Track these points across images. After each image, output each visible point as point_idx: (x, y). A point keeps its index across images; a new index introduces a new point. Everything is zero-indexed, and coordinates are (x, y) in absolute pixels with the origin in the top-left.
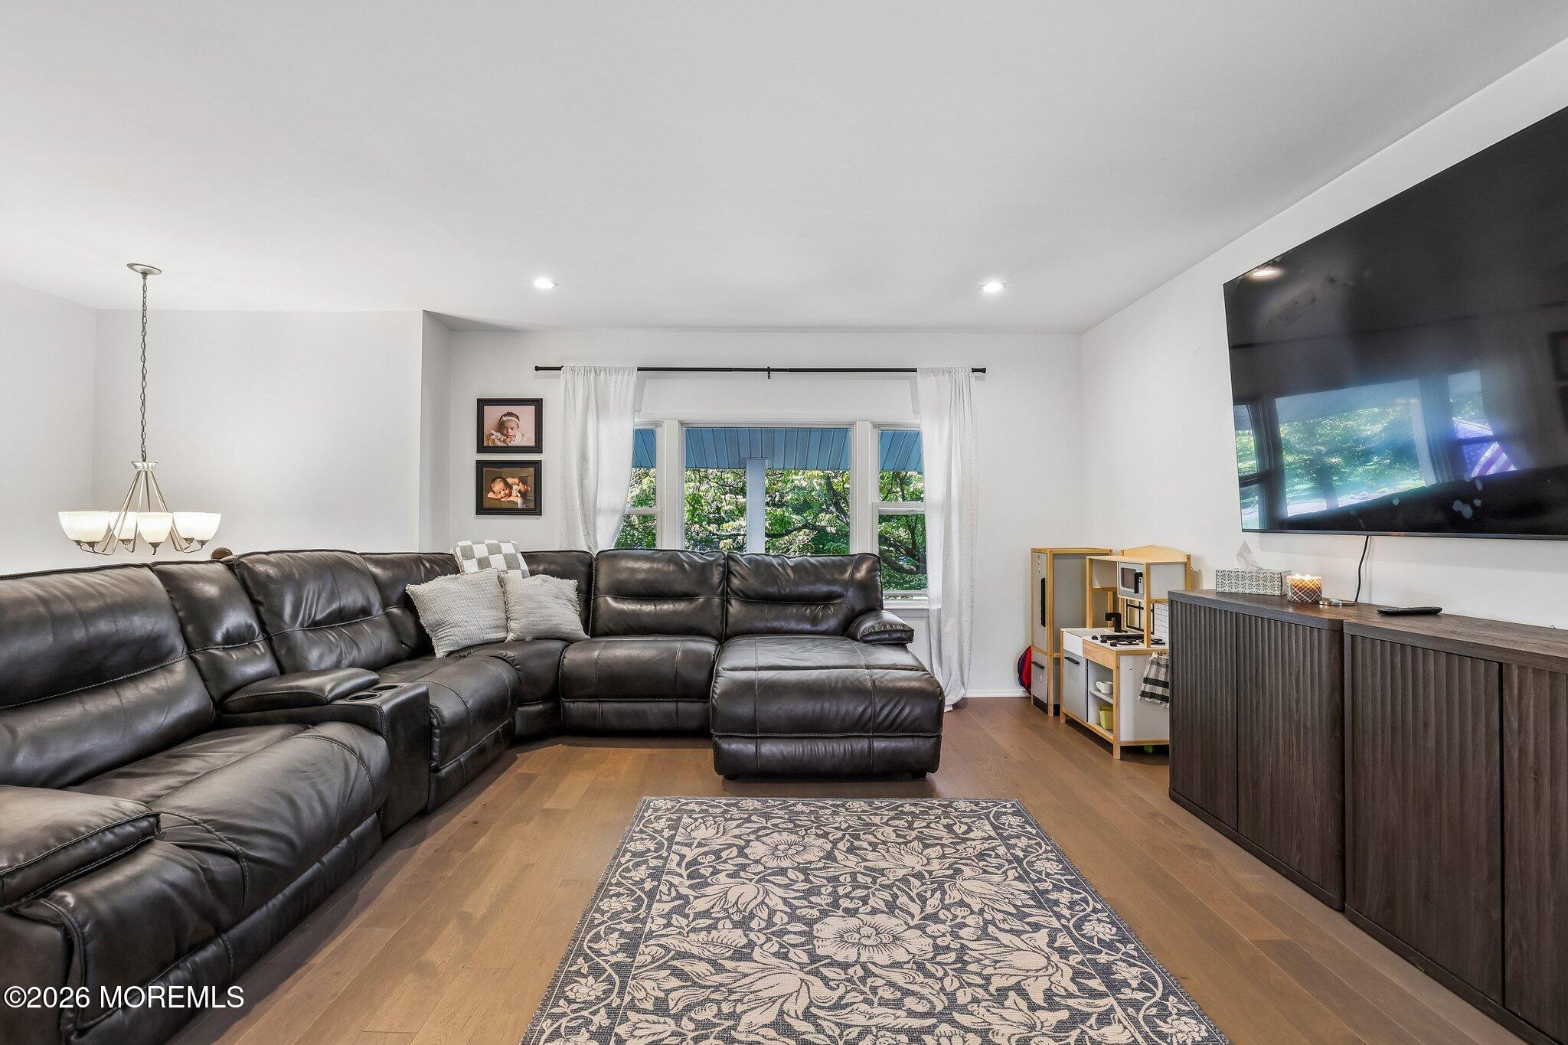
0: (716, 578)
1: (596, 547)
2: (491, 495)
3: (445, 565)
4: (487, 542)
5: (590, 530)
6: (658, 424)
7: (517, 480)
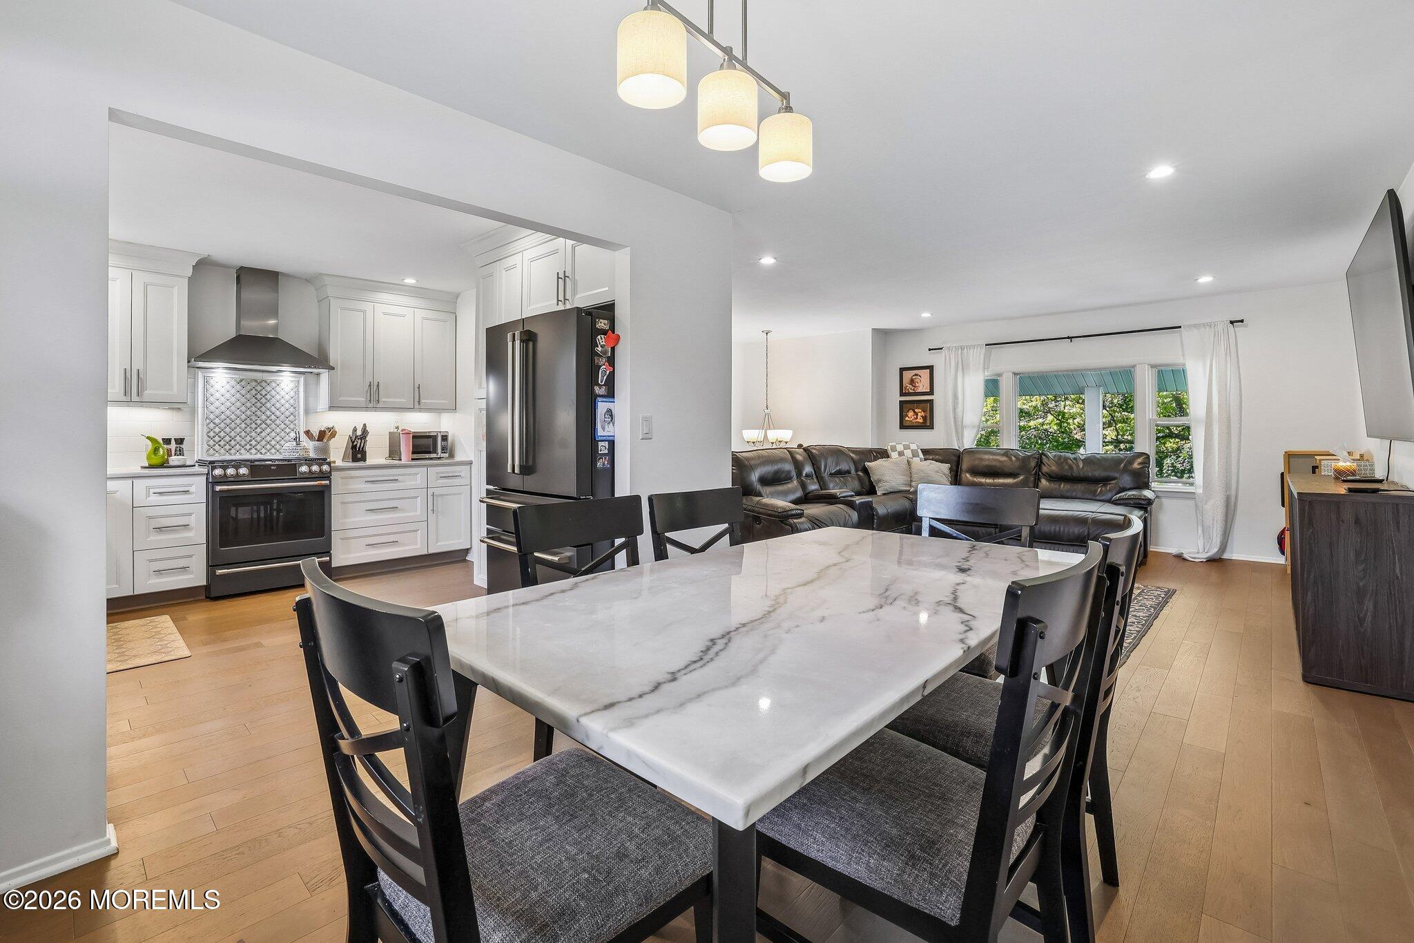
0: (1033, 464)
1: (963, 446)
2: (907, 419)
3: (883, 454)
4: (904, 443)
5: (960, 437)
6: (1000, 375)
7: (920, 410)
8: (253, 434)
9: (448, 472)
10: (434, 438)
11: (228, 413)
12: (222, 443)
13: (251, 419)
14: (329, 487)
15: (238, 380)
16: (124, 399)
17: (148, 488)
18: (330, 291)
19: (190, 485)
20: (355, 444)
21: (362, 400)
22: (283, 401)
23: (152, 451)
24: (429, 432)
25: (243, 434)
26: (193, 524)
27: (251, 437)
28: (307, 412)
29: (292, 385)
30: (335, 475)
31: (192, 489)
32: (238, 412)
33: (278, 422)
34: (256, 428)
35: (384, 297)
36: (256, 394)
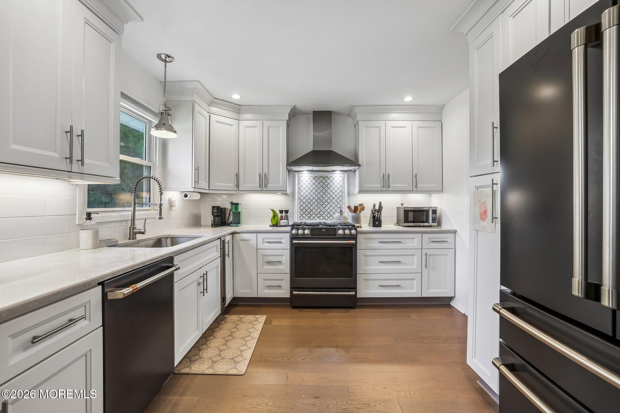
8: (321, 208)
9: (437, 238)
10: (427, 211)
11: (309, 196)
12: (307, 213)
13: (320, 200)
14: (355, 245)
15: (314, 177)
16: (259, 189)
17: (263, 239)
18: (359, 117)
19: (282, 239)
20: (374, 215)
21: (378, 186)
22: (336, 189)
23: (273, 218)
24: (424, 208)
25: (316, 208)
26: (283, 261)
27: (320, 209)
28: (349, 195)
29: (341, 179)
30: (359, 236)
31: (283, 241)
32: (314, 196)
33: (334, 201)
34: (323, 205)
35: (394, 116)
36: (323, 185)
